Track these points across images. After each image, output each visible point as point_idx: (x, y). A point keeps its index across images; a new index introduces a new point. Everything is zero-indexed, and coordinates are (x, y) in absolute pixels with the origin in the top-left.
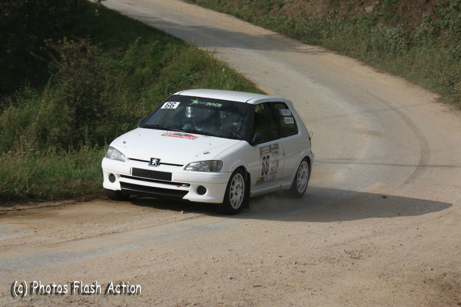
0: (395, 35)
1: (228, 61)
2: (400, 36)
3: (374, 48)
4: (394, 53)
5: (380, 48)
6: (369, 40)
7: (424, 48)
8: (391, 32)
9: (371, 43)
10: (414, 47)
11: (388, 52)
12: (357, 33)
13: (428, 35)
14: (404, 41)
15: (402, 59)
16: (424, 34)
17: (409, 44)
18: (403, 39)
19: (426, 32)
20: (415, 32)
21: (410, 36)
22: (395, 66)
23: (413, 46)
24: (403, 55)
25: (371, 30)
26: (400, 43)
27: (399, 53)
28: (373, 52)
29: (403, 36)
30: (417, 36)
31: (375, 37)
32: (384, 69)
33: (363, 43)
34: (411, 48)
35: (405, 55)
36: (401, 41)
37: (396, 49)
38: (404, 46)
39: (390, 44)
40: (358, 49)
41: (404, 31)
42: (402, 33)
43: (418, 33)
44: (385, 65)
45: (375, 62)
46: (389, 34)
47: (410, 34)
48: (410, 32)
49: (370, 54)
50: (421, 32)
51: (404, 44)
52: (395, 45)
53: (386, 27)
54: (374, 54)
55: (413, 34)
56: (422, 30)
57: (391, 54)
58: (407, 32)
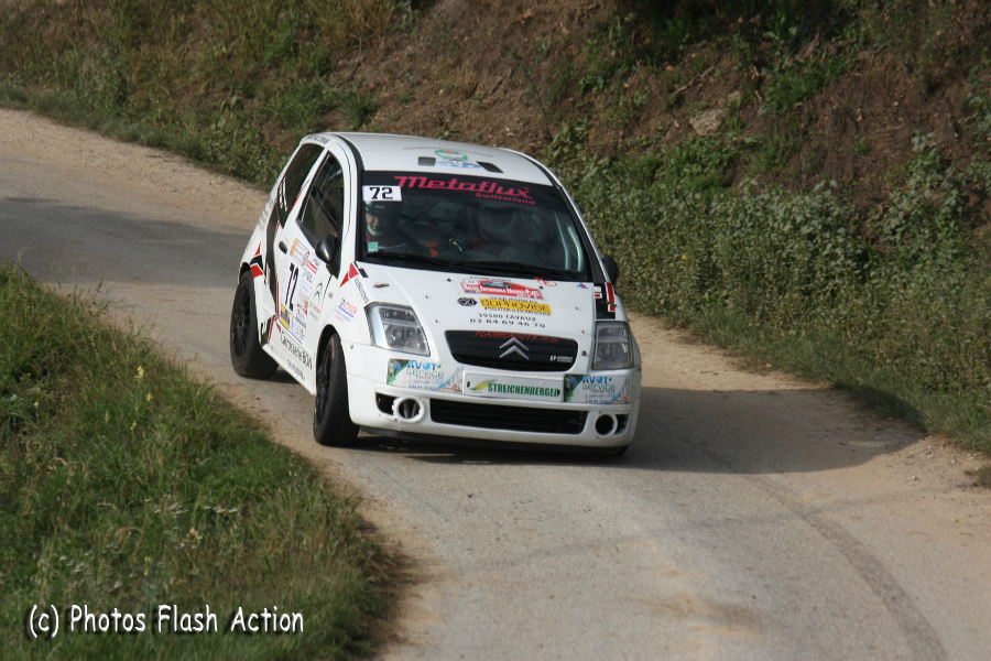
0: (806, 221)
2: (826, 227)
3: (726, 274)
4: (808, 293)
5: (750, 276)
6: (708, 245)
7: (922, 275)
8: (789, 211)
9: (714, 258)
10: (885, 270)
11: (782, 291)
12: (660, 216)
13: (939, 221)
14: (844, 246)
15: (838, 316)
16: (921, 218)
17: (862, 258)
18: (841, 240)
19: (930, 210)
20: (886, 210)
21: (868, 224)
22: (809, 347)
23: (880, 263)
24: (839, 301)
25: (714, 204)
26: (827, 255)
27: (825, 293)
28: (725, 293)
29: (839, 227)
30: (893, 226)
31: (728, 232)
32: (769, 357)
33: (684, 257)
34: (872, 274)
35: (847, 300)
36: (829, 246)
37: (814, 277)
38: (844, 266)
39: (788, 258)
40: (666, 280)
41: (841, 206)
42: (835, 213)
43: (897, 216)
44: (771, 341)
45: (733, 329)
46: (785, 221)
47: (866, 219)
48: (868, 211)
49: (711, 300)
50: (908, 209)
51: (842, 258)
52: (810, 262)
53: (770, 191)
54: (726, 297)
55: (880, 219)
56: (914, 202)
57: (795, 296)
58: (856, 211)
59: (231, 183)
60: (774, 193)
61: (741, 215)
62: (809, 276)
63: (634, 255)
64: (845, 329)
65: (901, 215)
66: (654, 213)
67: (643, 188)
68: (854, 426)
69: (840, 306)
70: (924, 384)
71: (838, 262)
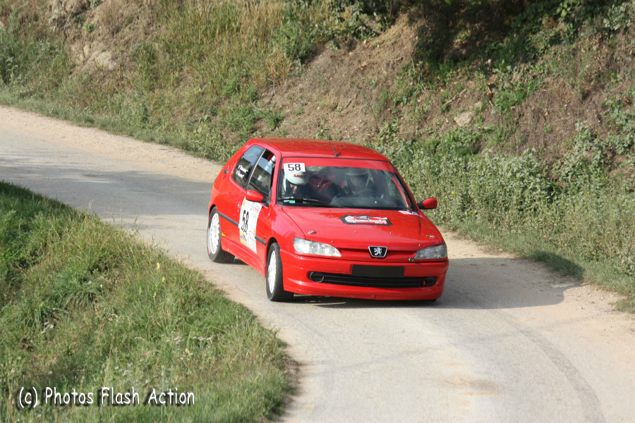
0: (518, 171)
1: (165, 247)
2: (531, 174)
3: (476, 201)
4: (522, 210)
5: (489, 202)
6: (466, 186)
7: (582, 198)
8: (510, 165)
9: (469, 192)
10: (562, 195)
11: (507, 209)
12: (439, 171)
13: (591, 168)
14: (540, 183)
15: (538, 221)
16: (581, 167)
17: (550, 189)
18: (538, 180)
19: (586, 162)
20: (562, 163)
21: (553, 171)
22: (522, 238)
23: (561, 192)
24: (539, 213)
25: (469, 163)
26: (531, 189)
27: (531, 210)
28: (476, 211)
29: (537, 173)
30: (567, 172)
31: (477, 178)
32: (501, 245)
33: (453, 193)
34: (556, 198)
35: (543, 213)
36: (532, 184)
37: (524, 201)
38: (541, 194)
39: (510, 191)
40: (444, 205)
41: (538, 162)
42: (535, 166)
43: (569, 166)
44: (501, 237)
45: (481, 231)
46: (508, 171)
47: (552, 168)
48: (553, 164)
49: (468, 215)
50: (575, 162)
51: (539, 190)
52: (522, 192)
53: (499, 155)
54: (477, 214)
55: (559, 169)
56: (578, 158)
57: (514, 212)
58: (546, 164)
59: (206, 162)
60: (501, 156)
61: (484, 169)
62: (522, 200)
63: (426, 193)
64: (542, 228)
65: (571, 165)
66: (437, 169)
67: (430, 156)
68: (548, 281)
69: (539, 216)
70: (585, 256)
71: (537, 192)
